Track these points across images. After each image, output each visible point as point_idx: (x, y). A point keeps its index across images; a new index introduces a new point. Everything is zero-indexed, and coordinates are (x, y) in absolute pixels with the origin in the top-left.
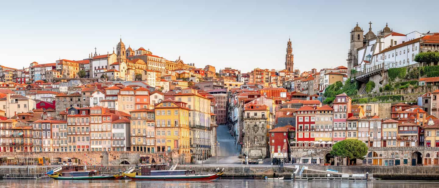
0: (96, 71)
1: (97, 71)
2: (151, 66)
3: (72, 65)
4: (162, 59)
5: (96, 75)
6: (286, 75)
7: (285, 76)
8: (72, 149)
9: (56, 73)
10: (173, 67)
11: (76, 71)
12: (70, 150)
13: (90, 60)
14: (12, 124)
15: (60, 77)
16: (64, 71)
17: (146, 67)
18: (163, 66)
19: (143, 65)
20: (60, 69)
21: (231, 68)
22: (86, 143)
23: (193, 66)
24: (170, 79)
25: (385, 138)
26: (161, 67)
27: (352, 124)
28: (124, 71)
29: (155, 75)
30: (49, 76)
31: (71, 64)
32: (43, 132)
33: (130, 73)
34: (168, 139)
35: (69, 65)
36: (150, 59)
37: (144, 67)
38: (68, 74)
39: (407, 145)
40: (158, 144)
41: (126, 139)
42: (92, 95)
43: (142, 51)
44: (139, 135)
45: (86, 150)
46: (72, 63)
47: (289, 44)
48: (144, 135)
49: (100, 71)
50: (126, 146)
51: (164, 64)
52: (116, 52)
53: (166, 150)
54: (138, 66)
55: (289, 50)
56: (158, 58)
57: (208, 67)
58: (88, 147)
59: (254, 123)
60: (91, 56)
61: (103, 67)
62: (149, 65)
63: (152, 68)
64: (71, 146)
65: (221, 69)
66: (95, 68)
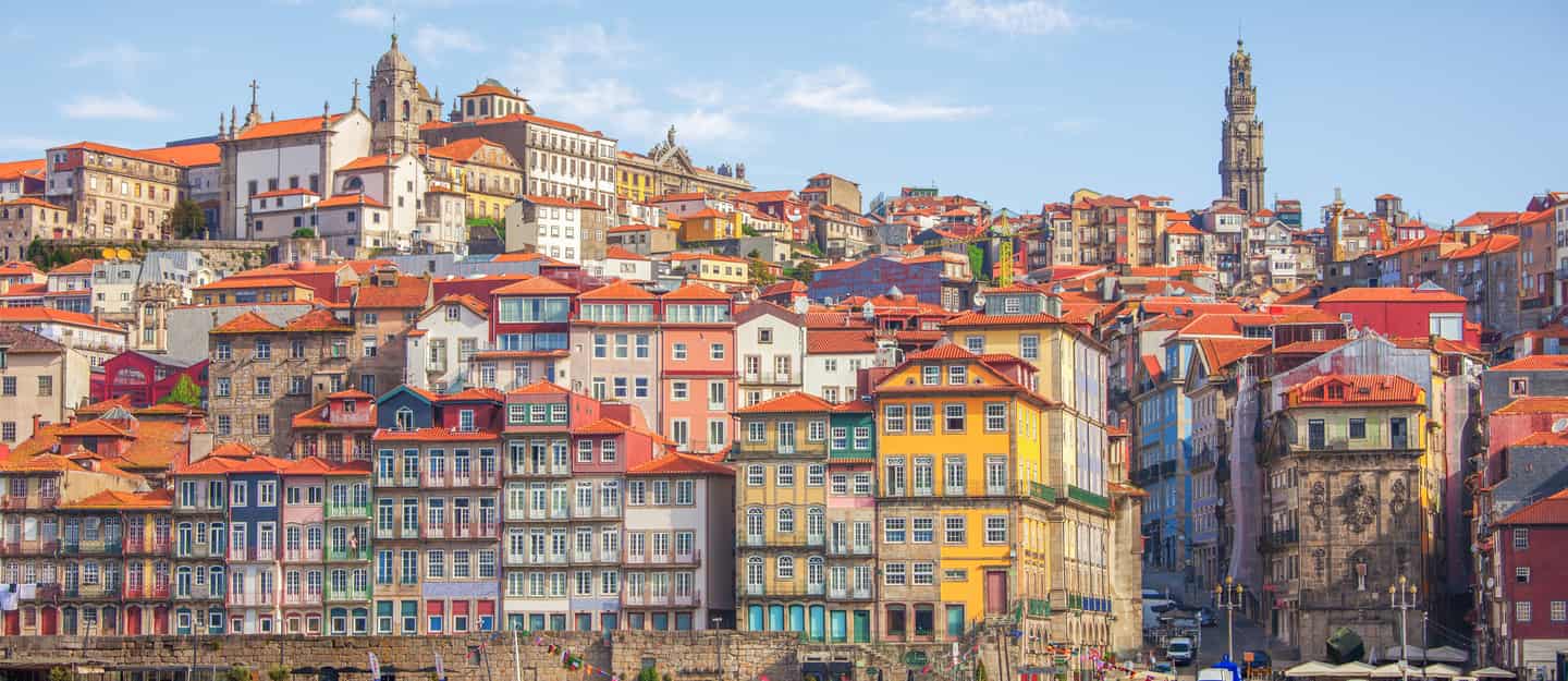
0: (256, 204)
1: (263, 204)
2: (545, 176)
3: (130, 175)
4: (601, 141)
5: (260, 226)
6: (1245, 226)
7: (1245, 230)
8: (398, 617)
9: (50, 213)
10: (636, 182)
11: (151, 202)
12: (386, 624)
13: (230, 147)
14: (63, 479)
15: (65, 235)
16: (85, 204)
17: (517, 182)
18: (603, 178)
19: (503, 174)
20: (69, 191)
21: (938, 190)
22: (477, 586)
23: (739, 177)
24: (641, 245)
26: (593, 185)
28: (410, 199)
29: (577, 224)
30: (10, 228)
31: (125, 164)
32: (232, 524)
33: (443, 212)
34: (946, 566)
35: (116, 174)
36: (538, 142)
37: (507, 181)
38: (109, 220)
40: (892, 593)
41: (704, 563)
42: (420, 326)
43: (497, 98)
44: (789, 540)
45: (475, 621)
46: (131, 163)
47: (1239, 70)
48: (814, 539)
49: (280, 203)
50: (703, 602)
51: (607, 167)
52: (365, 103)
53: (942, 621)
54: (477, 176)
55: (1239, 96)
56: (581, 137)
57: (821, 184)
58: (487, 606)
59: (1346, 480)
60: (227, 125)
61: (294, 182)
62: (537, 173)
63: (549, 188)
64: (391, 602)
65: (881, 195)
66: (253, 186)
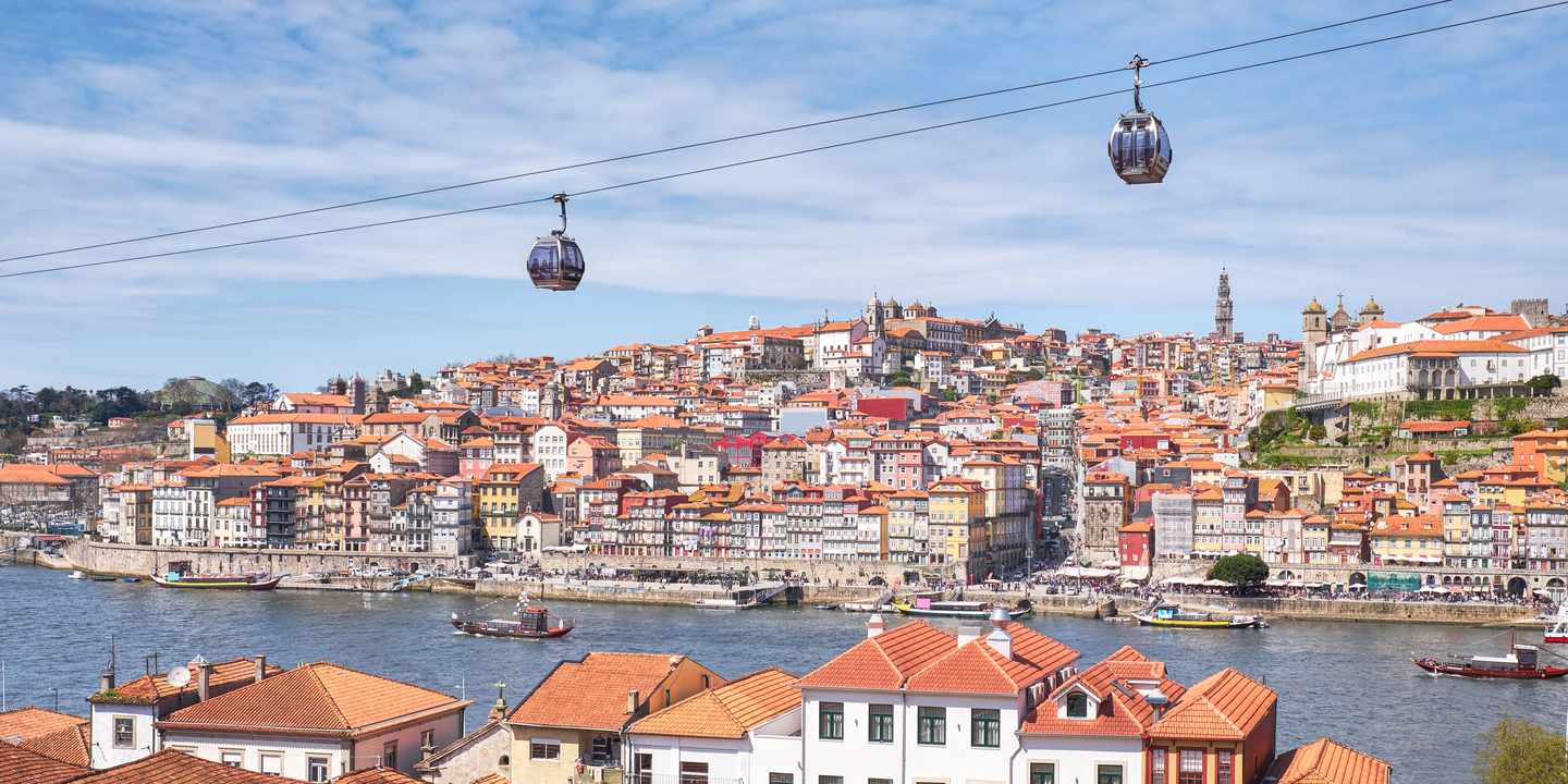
0: (826, 355)
2: (934, 340)
3: (781, 343)
5: (826, 363)
8: (793, 554)
10: (978, 333)
11: (789, 353)
12: (790, 555)
13: (817, 333)
17: (923, 343)
18: (957, 339)
19: (917, 341)
20: (759, 351)
21: (1099, 331)
22: (816, 545)
25: (1307, 548)
26: (953, 342)
27: (1253, 524)
28: (880, 354)
32: (747, 525)
33: (892, 358)
34: (949, 543)
35: (776, 344)
36: (931, 328)
37: (919, 343)
38: (772, 360)
39: (1343, 560)
40: (933, 551)
41: (880, 540)
44: (902, 534)
45: (814, 556)
47: (1224, 279)
48: (910, 535)
50: (881, 552)
51: (959, 335)
53: (946, 560)
55: (1223, 290)
56: (948, 325)
58: (818, 551)
59: (1101, 506)
61: (839, 347)
62: (931, 339)
63: (935, 344)
64: (791, 549)
66: (825, 348)
